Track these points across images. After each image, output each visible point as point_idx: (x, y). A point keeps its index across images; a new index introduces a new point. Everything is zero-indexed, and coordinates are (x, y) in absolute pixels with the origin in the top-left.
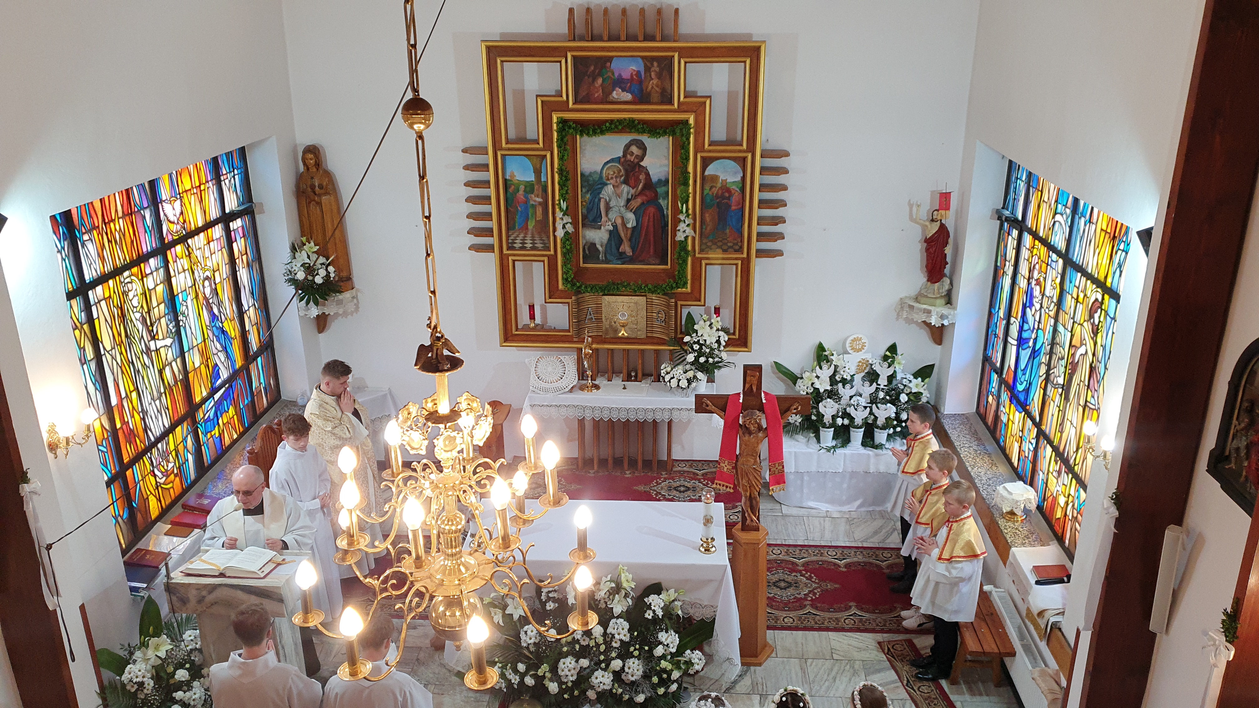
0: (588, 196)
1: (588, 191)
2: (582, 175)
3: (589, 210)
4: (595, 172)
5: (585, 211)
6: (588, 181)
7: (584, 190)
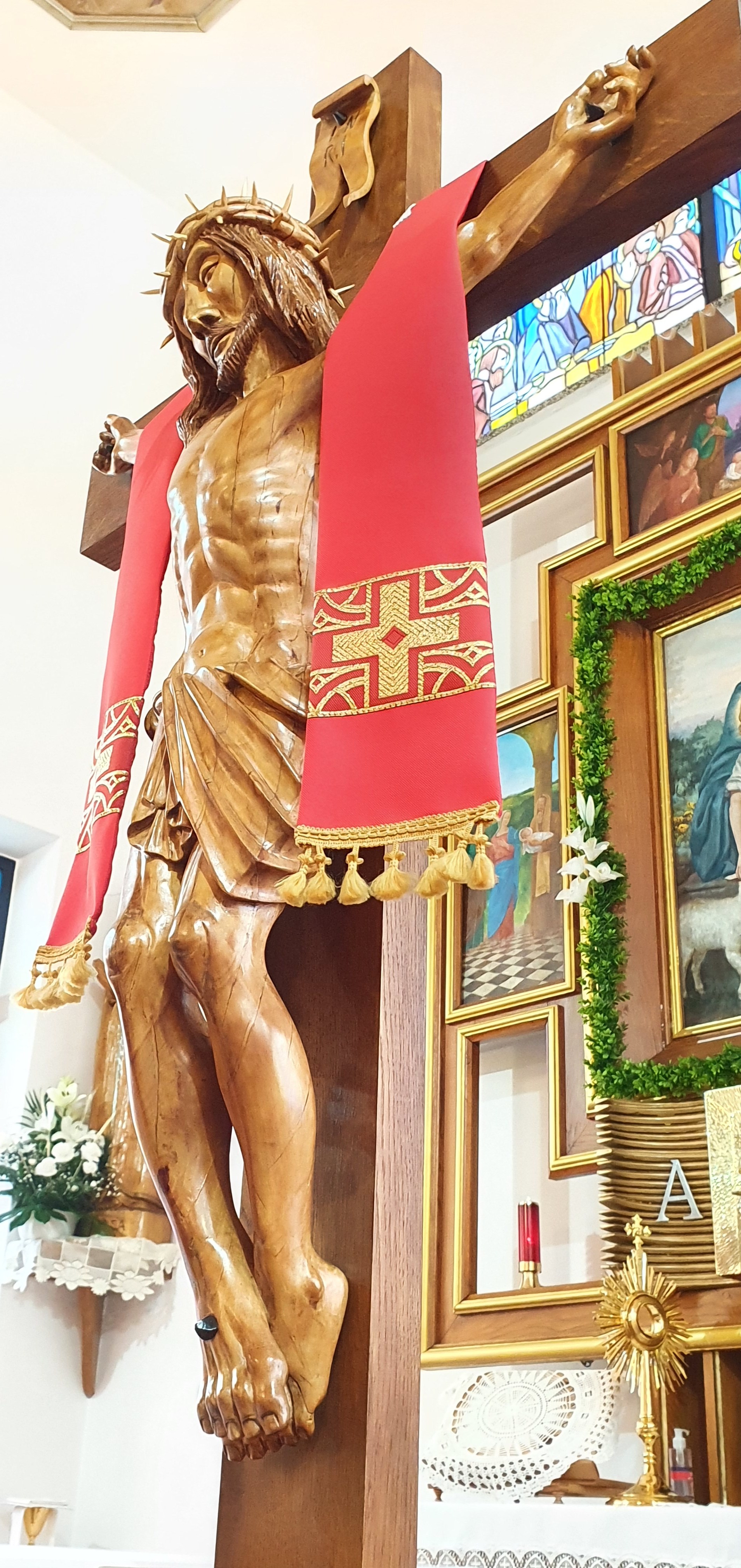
0: (694, 799)
1: (692, 785)
2: (673, 744)
3: (698, 843)
4: (711, 723)
5: (684, 850)
6: (690, 754)
7: (681, 786)
